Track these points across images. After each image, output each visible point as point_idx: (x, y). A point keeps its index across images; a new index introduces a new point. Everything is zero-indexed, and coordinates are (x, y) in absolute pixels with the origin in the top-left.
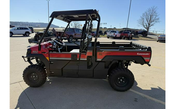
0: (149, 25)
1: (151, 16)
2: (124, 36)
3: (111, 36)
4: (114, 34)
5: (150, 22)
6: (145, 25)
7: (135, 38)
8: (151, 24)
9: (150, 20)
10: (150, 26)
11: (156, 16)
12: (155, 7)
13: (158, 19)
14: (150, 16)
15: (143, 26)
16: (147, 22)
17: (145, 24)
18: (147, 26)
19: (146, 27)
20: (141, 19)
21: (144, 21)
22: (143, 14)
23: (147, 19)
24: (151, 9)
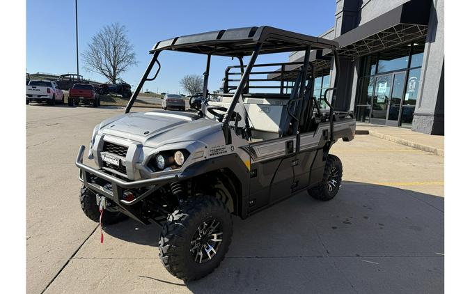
0: (115, 69)
1: (115, 47)
2: (83, 98)
3: (39, 96)
5: (114, 62)
6: (105, 68)
7: (106, 104)
8: (119, 67)
9: (115, 57)
10: (117, 71)
11: (127, 49)
12: (121, 26)
13: (132, 56)
14: (112, 49)
15: (99, 71)
16: (107, 60)
18: (109, 71)
19: (108, 73)
20: (90, 50)
21: (101, 58)
22: (95, 39)
23: (106, 54)
24: (112, 28)
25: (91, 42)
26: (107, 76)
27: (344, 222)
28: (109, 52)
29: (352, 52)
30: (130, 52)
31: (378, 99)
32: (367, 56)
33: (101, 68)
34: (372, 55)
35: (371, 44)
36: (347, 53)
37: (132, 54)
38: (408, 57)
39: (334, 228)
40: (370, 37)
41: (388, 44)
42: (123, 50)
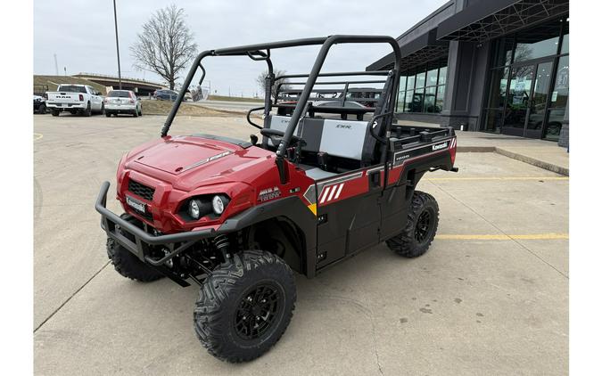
0: (172, 66)
1: (171, 37)
3: (70, 105)
4: (81, 98)
5: (171, 58)
6: (160, 65)
8: (178, 62)
9: (172, 50)
10: (175, 68)
11: (187, 38)
12: (178, 9)
13: (194, 49)
14: (168, 38)
15: (153, 69)
16: (162, 54)
17: (158, 63)
18: (166, 69)
19: (164, 72)
20: (140, 42)
21: (154, 52)
22: (146, 28)
23: (160, 46)
24: (167, 12)
25: (142, 31)
26: (163, 75)
27: (421, 310)
28: (165, 43)
29: (478, 34)
30: (190, 43)
31: (514, 99)
32: (500, 39)
33: (155, 65)
34: (506, 36)
35: (505, 22)
36: (472, 35)
37: (193, 46)
38: (558, 38)
39: (403, 321)
40: (504, 11)
41: (531, 20)
42: (181, 40)
